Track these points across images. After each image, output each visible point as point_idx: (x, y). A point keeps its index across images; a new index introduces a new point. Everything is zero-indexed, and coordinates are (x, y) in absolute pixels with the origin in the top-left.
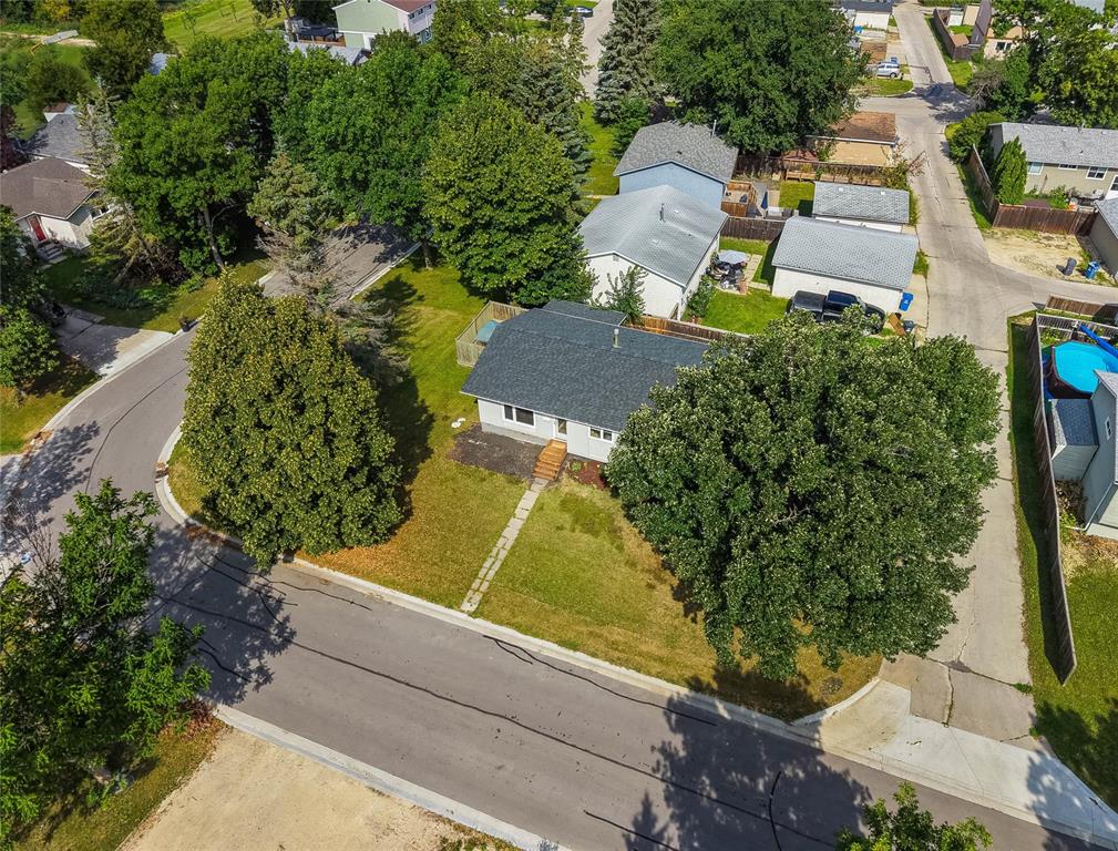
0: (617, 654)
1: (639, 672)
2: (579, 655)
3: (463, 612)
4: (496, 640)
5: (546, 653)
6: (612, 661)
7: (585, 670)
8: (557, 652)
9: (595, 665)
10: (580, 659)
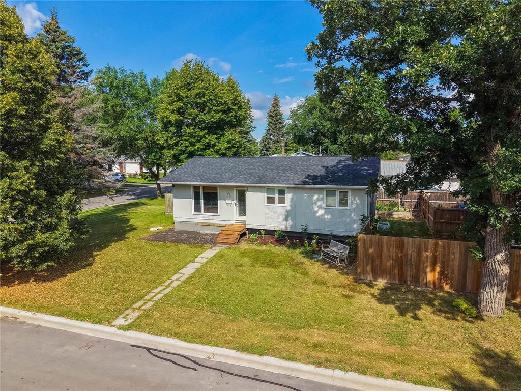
0: (323, 356)
1: (365, 374)
2: (267, 359)
3: (114, 326)
4: (148, 350)
5: (218, 359)
6: (318, 364)
7: (279, 375)
8: (234, 358)
9: (293, 370)
10: (270, 364)
